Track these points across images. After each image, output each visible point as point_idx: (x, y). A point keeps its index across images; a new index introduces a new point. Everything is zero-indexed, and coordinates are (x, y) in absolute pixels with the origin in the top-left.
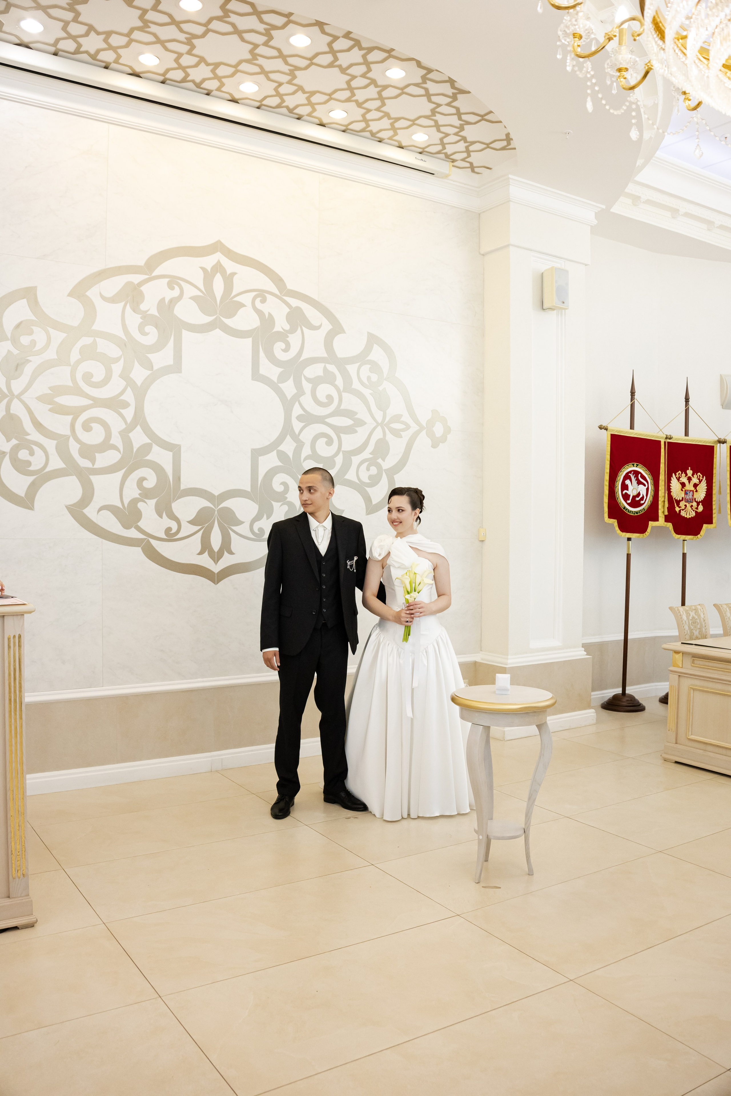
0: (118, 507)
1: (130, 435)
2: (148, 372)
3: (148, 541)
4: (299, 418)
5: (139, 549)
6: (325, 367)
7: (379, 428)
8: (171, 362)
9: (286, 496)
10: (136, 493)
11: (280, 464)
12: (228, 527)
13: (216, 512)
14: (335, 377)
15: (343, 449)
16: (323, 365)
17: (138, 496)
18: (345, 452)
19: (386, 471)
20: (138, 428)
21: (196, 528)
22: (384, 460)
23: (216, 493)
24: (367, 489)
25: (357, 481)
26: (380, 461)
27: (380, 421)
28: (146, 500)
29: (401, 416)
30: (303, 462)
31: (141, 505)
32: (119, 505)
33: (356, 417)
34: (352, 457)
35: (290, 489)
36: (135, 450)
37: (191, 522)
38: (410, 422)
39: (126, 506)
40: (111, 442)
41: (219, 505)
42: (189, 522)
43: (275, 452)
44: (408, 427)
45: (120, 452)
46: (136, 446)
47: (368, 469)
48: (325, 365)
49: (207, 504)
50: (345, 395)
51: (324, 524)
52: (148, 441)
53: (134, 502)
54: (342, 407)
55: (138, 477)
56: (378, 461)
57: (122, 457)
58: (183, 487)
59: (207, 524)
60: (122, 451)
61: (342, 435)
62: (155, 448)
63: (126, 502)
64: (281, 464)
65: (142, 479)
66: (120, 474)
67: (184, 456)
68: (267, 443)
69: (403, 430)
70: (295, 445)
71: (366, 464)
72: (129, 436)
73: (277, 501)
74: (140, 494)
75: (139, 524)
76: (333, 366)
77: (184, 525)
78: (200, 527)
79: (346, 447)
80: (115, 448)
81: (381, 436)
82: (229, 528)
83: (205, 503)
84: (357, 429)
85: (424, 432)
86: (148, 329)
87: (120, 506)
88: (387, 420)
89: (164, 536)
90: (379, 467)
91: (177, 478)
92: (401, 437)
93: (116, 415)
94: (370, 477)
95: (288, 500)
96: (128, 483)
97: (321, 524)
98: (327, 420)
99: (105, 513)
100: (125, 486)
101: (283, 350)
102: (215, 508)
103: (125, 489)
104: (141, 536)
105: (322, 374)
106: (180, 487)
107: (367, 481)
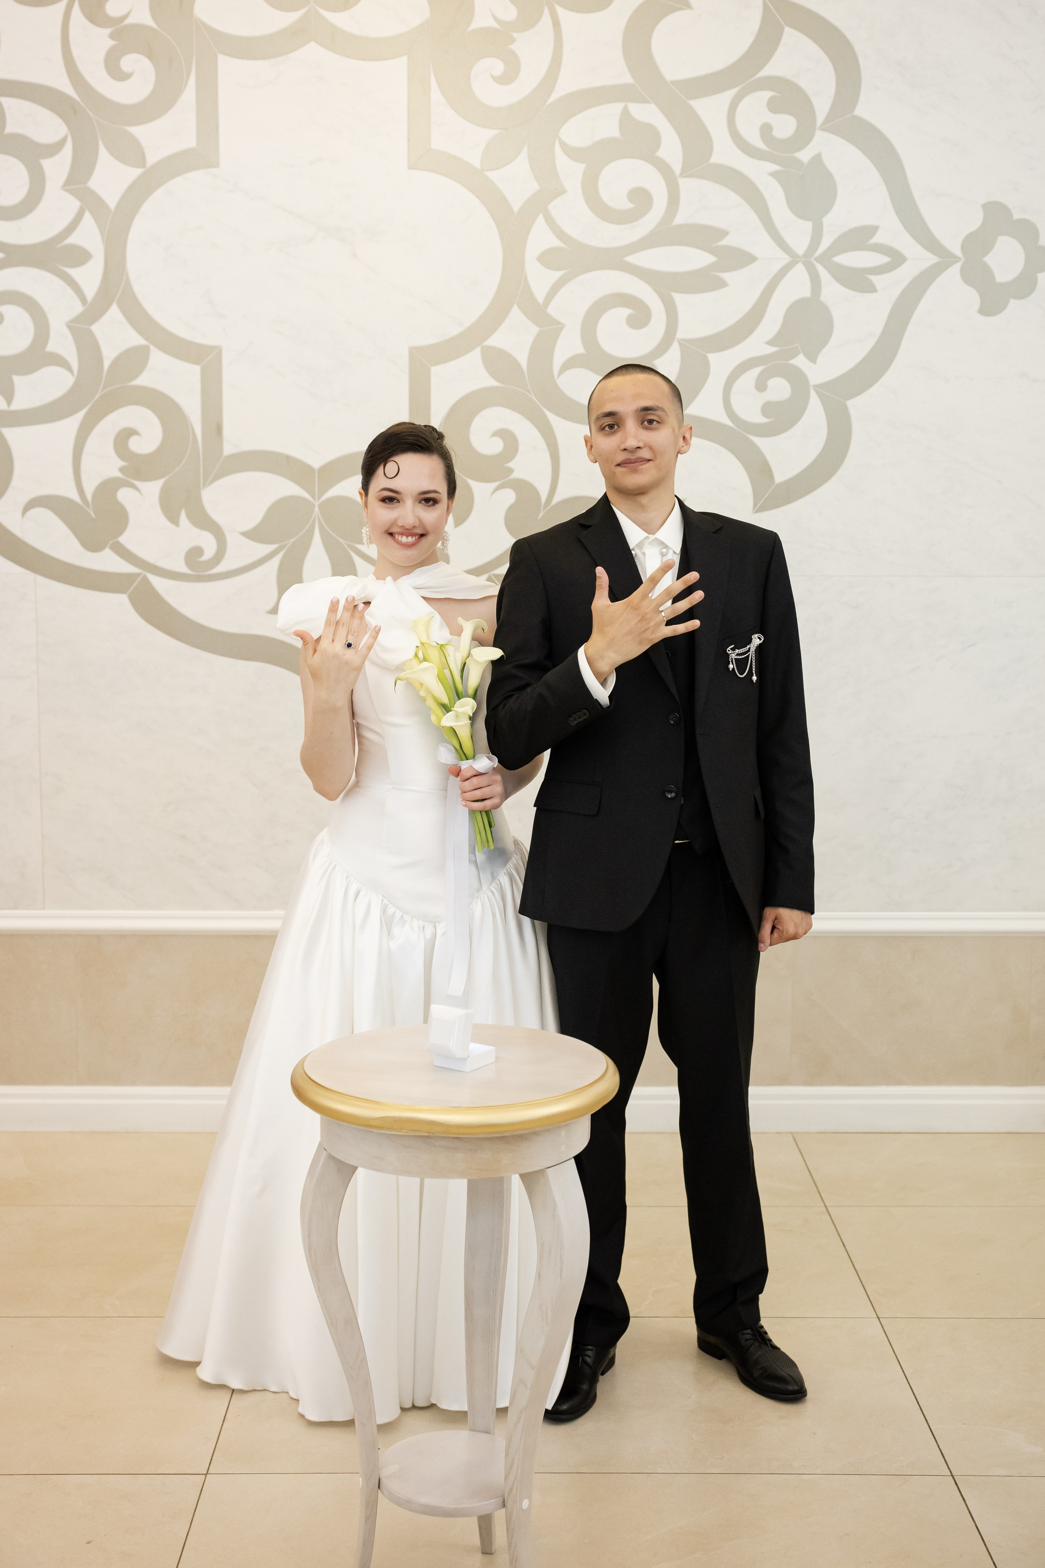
0: (71, 501)
1: (95, 328)
2: (135, 173)
3: (145, 579)
4: (547, 259)
5: (124, 598)
6: (625, 113)
7: (800, 269)
8: (189, 141)
9: (511, 465)
10: (112, 467)
11: (492, 382)
12: (349, 546)
13: (317, 509)
14: (654, 137)
15: (680, 334)
16: (619, 106)
17: (119, 474)
18: (685, 345)
19: (821, 389)
20: (114, 311)
21: (265, 549)
22: (813, 358)
23: (316, 463)
24: (759, 441)
25: (727, 421)
26: (800, 361)
27: (800, 250)
28: (137, 483)
29: (872, 230)
30: (559, 375)
31: (124, 495)
32: (75, 496)
33: (724, 242)
34: (711, 356)
35: (521, 448)
36: (107, 364)
37: (252, 535)
38: (905, 243)
39: (89, 497)
40: (50, 348)
41: (322, 492)
42: (247, 535)
43: (477, 351)
44: (897, 259)
45: (71, 370)
46: (109, 354)
47: (761, 386)
48: (625, 108)
49: (289, 488)
50: (687, 185)
51: (661, 534)
52: (140, 341)
53: (108, 488)
54: (679, 219)
55: (118, 428)
56: (793, 362)
57: (76, 385)
58: (228, 449)
59: (293, 540)
60: (75, 366)
61: (678, 298)
62: (157, 358)
63: (89, 489)
64: (495, 383)
65: (126, 434)
66: (72, 424)
67: (230, 374)
68: (455, 330)
69: (880, 270)
70: (535, 330)
71: (756, 372)
72: (91, 331)
73: (484, 479)
74: (121, 470)
75: (122, 539)
76: (652, 107)
77: (234, 540)
78: (273, 547)
79: (688, 329)
80: (59, 361)
81: (806, 292)
82: (353, 550)
83: (287, 488)
84: (725, 276)
85: (954, 271)
86: (131, 62)
87: (76, 498)
88: (826, 243)
89: (184, 569)
90: (798, 379)
91: (214, 429)
92: (871, 289)
93: (57, 283)
94: (768, 408)
95: (515, 475)
96: (92, 443)
97: (652, 537)
98: (632, 259)
99: (41, 514)
100: (86, 450)
101: (496, 79)
102: (313, 497)
103: (85, 458)
104: (127, 568)
105: (615, 133)
106: (221, 450)
107: (760, 419)
